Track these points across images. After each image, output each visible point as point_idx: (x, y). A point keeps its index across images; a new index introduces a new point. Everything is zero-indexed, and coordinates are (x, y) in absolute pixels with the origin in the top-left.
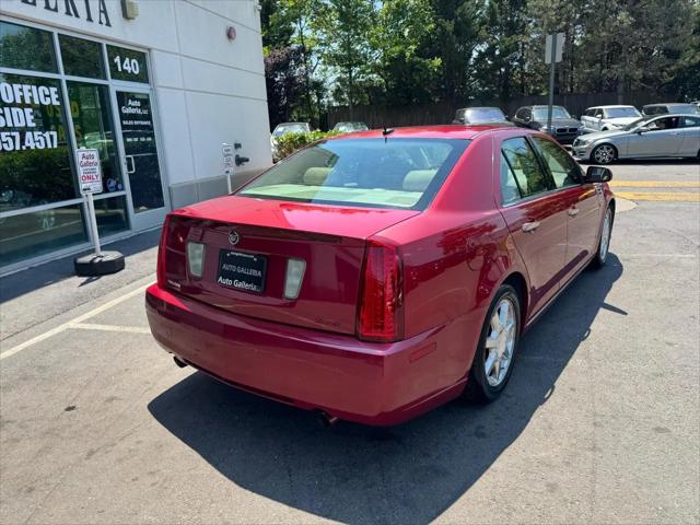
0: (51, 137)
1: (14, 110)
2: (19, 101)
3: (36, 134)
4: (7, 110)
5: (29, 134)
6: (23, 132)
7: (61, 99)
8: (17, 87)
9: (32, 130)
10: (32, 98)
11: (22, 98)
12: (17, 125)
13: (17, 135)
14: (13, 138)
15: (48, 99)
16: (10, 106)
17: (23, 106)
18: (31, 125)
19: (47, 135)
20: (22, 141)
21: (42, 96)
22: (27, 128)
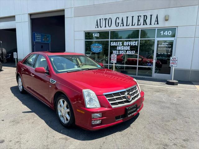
0: (133, 52)
1: (126, 47)
2: (127, 45)
3: (129, 51)
4: (124, 47)
5: (128, 51)
6: (127, 51)
7: (138, 44)
8: (128, 42)
9: (129, 50)
10: (131, 44)
11: (128, 44)
12: (126, 49)
13: (125, 51)
14: (124, 52)
15: (135, 44)
16: (125, 46)
17: (128, 46)
18: (129, 49)
19: (132, 52)
20: (126, 53)
21: (133, 44)
22: (128, 50)
